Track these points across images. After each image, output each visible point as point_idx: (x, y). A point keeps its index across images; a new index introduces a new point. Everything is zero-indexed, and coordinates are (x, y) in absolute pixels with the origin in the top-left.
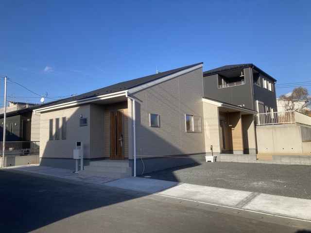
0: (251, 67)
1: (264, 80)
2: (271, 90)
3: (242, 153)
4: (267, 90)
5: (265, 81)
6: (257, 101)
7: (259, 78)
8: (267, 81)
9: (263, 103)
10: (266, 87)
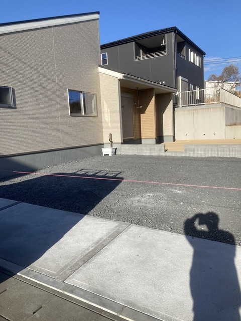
0: (175, 32)
1: (191, 51)
2: (198, 65)
3: (154, 141)
4: (194, 64)
5: (192, 53)
6: (180, 78)
7: (185, 48)
8: (194, 53)
9: (187, 80)
10: (192, 61)
